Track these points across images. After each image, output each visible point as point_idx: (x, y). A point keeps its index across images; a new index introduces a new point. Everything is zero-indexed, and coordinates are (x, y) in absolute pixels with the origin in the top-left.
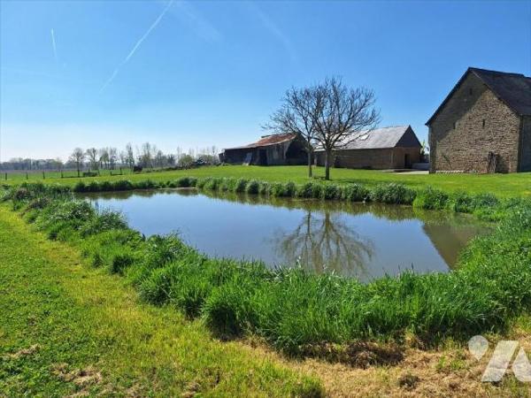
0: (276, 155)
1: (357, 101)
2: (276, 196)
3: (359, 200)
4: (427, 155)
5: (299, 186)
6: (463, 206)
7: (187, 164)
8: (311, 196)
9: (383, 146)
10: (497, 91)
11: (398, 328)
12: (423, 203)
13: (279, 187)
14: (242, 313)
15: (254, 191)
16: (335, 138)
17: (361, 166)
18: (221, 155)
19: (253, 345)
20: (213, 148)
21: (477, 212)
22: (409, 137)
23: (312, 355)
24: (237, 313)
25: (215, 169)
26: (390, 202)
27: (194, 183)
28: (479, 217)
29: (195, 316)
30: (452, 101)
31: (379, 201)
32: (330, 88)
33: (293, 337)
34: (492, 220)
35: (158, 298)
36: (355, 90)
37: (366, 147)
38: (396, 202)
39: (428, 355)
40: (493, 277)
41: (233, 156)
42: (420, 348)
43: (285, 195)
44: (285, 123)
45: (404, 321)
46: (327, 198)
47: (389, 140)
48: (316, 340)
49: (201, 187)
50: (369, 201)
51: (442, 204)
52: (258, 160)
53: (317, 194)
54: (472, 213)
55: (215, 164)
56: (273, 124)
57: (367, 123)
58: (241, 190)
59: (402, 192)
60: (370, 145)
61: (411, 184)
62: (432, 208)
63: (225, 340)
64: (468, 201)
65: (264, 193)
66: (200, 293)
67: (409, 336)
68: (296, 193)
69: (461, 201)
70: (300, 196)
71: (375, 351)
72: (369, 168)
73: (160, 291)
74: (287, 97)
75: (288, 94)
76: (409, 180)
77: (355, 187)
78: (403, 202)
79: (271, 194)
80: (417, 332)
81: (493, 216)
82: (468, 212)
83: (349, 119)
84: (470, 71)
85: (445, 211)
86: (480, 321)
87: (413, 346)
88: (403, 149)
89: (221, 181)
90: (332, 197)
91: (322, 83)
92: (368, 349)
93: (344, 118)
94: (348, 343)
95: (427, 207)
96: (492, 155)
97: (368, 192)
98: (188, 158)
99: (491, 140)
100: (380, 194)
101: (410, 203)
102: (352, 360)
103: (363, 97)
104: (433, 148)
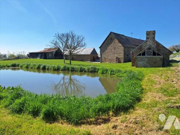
0: (50, 55)
1: (80, 39)
2: (53, 70)
3: (82, 71)
4: (99, 57)
5: (62, 67)
6: (112, 73)
7: (13, 58)
8: (65, 70)
9: (86, 54)
10: (118, 39)
11: (107, 111)
12: (101, 72)
13: (54, 67)
14: (56, 113)
15: (44, 69)
16: (73, 51)
17: (80, 60)
18: (28, 55)
19: (62, 123)
20: (24, 52)
21: (116, 74)
22: (94, 51)
23: (84, 123)
24: (55, 113)
25: (26, 60)
26: (91, 72)
27: (18, 66)
28: (117, 76)
29: (37, 116)
30: (106, 41)
31: (88, 71)
32: (71, 34)
33: (77, 118)
34: (120, 77)
35: (19, 111)
36: (79, 35)
37: (81, 54)
38: (93, 72)
39: (117, 118)
40: (128, 93)
41: (33, 55)
42: (114, 117)
43: (57, 70)
44: (55, 44)
45: (109, 109)
46: (72, 71)
47: (88, 52)
48: (84, 118)
49: (21, 67)
50: (85, 72)
51: (107, 72)
52: (43, 57)
53: (68, 69)
54: (115, 75)
55: (25, 58)
56: (51, 44)
57: (83, 46)
58: (39, 68)
59: (95, 69)
60: (82, 53)
61: (97, 66)
62: (104, 74)
63: (51, 123)
64: (113, 71)
65: (48, 69)
66: (38, 107)
67: (111, 113)
68: (60, 69)
69: (111, 71)
70: (62, 70)
71: (103, 119)
72: (83, 61)
73: (20, 108)
74: (55, 35)
75: (56, 35)
76: (95, 65)
77: (81, 67)
78: (95, 72)
79: (51, 69)
80: (113, 112)
81: (120, 75)
82: (114, 74)
83: (77, 45)
84: (111, 33)
85: (107, 74)
86: (128, 106)
87: (112, 116)
88: (93, 55)
89: (30, 65)
90: (73, 70)
91: (68, 32)
92: (101, 119)
93: (76, 44)
94: (95, 118)
95: (103, 73)
96: (117, 58)
97: (85, 69)
98: (13, 56)
99: (117, 53)
100: (89, 69)
101: (97, 72)
102: (97, 123)
103: (81, 38)
104: (101, 55)
